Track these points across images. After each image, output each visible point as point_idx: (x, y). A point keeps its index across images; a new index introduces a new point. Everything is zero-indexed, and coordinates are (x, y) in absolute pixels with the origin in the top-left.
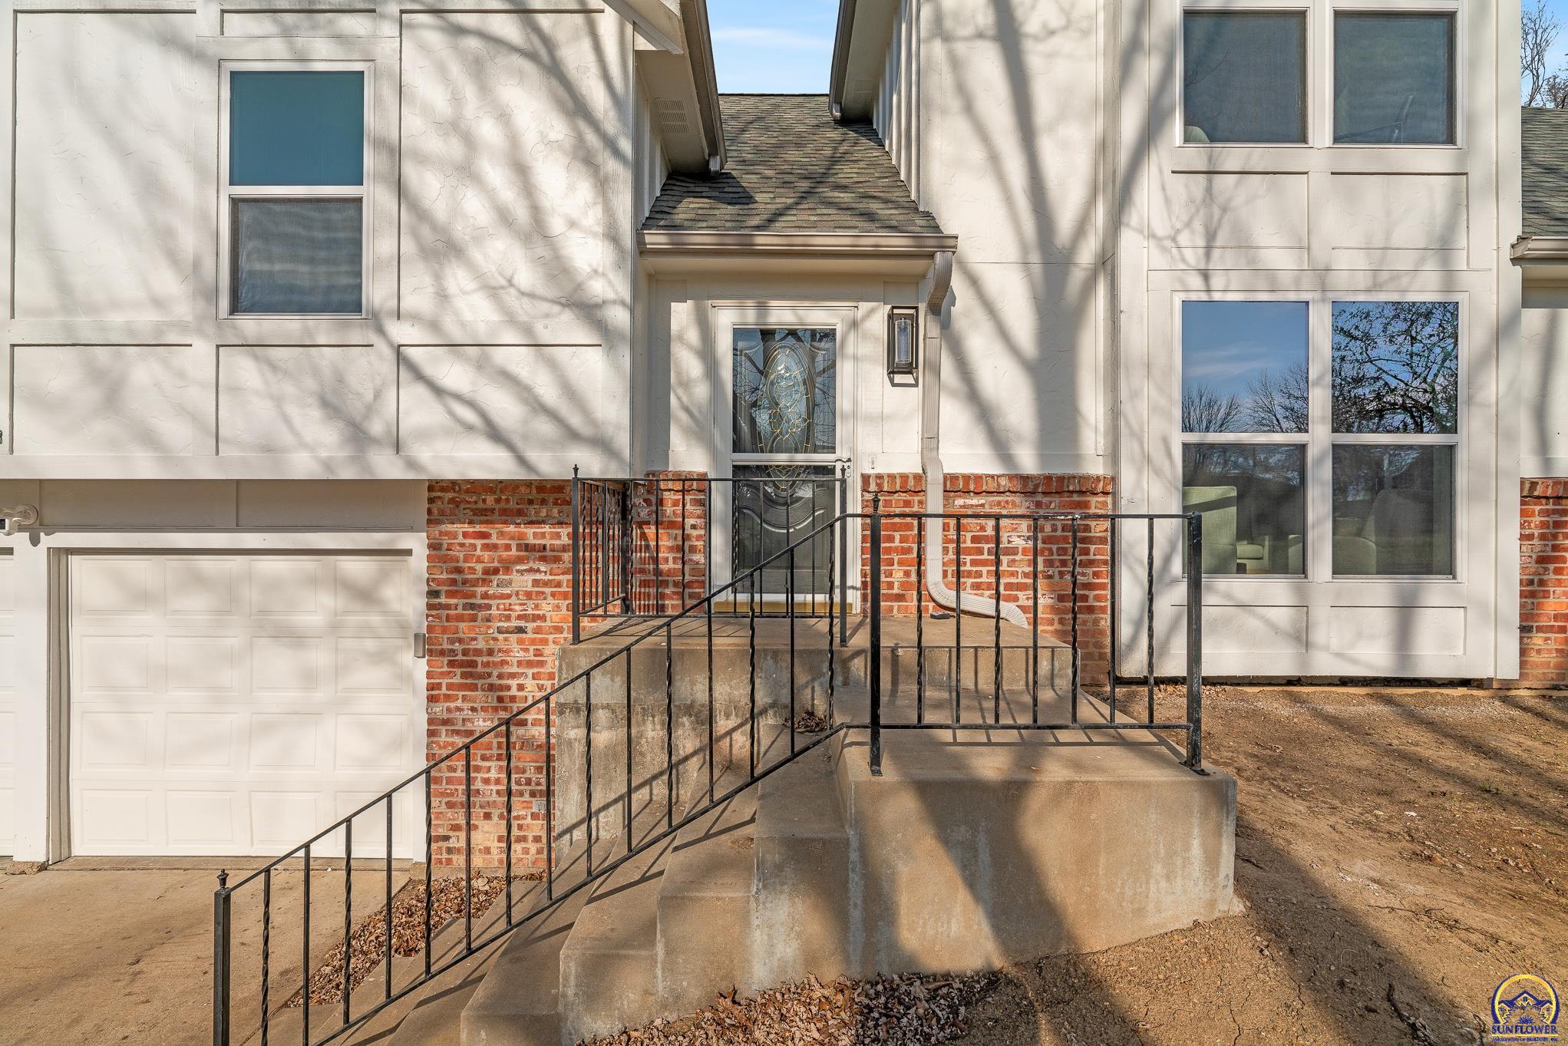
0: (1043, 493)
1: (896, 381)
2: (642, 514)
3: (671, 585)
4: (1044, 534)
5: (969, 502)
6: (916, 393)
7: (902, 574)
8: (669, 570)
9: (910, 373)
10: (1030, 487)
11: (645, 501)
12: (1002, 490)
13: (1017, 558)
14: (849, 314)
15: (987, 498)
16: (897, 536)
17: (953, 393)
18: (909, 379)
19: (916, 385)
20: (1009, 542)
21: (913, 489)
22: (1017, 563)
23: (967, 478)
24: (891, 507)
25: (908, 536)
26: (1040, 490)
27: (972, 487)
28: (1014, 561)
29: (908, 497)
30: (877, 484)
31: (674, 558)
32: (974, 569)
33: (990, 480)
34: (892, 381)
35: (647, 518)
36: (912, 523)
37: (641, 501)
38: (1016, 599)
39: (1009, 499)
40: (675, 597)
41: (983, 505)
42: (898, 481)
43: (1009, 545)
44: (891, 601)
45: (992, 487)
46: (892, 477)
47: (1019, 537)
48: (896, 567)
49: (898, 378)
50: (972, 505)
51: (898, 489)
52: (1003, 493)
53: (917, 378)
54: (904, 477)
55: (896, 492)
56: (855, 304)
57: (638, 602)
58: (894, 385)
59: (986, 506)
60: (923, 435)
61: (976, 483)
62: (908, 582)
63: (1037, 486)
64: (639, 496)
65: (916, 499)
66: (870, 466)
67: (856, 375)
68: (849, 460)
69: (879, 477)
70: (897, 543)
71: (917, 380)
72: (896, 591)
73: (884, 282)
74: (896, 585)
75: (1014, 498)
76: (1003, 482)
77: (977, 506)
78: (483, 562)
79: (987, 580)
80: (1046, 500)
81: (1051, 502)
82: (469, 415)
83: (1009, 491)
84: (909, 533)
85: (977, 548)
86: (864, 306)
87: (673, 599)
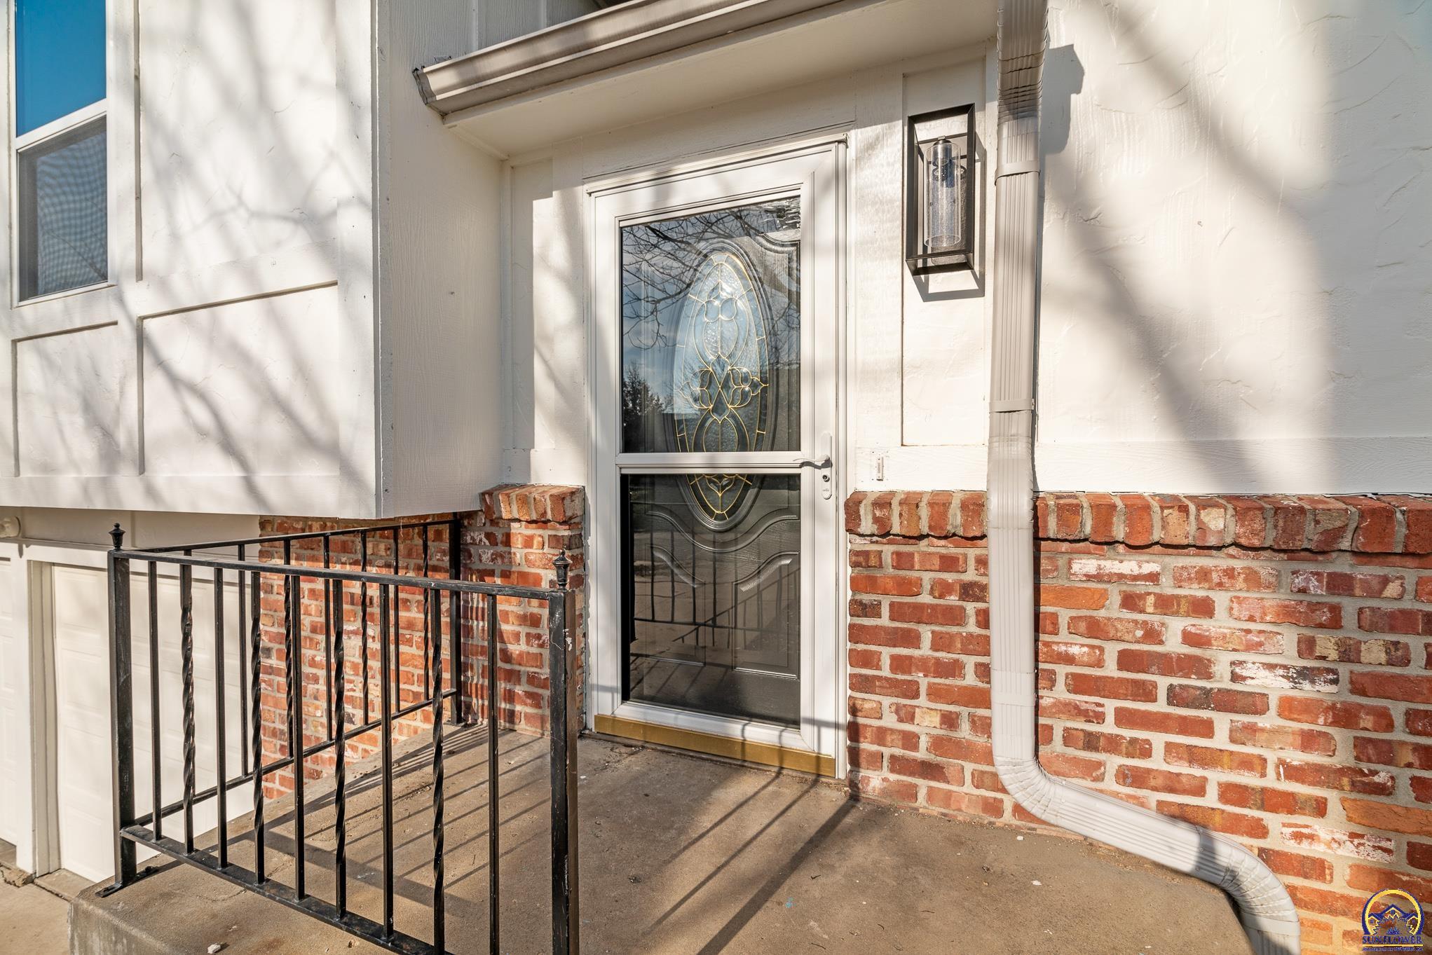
0: (1355, 553)
1: (933, 289)
2: (484, 558)
3: (524, 679)
4: (1357, 668)
5: (1112, 566)
6: (978, 311)
7: (936, 720)
8: (521, 655)
9: (966, 265)
10: (1310, 535)
11: (488, 536)
12: (1212, 541)
13: (1263, 722)
14: (827, 160)
15: (1167, 559)
16: (926, 633)
17: (1071, 301)
18: (962, 280)
19: (980, 292)
20: (1235, 678)
21: (960, 532)
22: (1261, 737)
23: (1104, 508)
24: (912, 568)
25: (951, 637)
26: (1345, 544)
27: (1119, 531)
28: (1252, 729)
29: (952, 550)
30: (876, 520)
31: (528, 635)
32: (1128, 733)
33: (1174, 515)
34: (923, 289)
35: (490, 565)
36: (963, 609)
37: (483, 536)
38: (1259, 830)
39: (1238, 564)
40: (529, 701)
41: (1153, 578)
42: (924, 512)
43: (1238, 687)
44: (912, 774)
45: (1182, 530)
46: (911, 502)
47: (1271, 667)
48: (923, 701)
49: (938, 282)
50: (1121, 577)
51: (925, 530)
52: (1219, 548)
53: (983, 275)
54: (940, 502)
55: (921, 537)
56: (841, 137)
57: (480, 702)
58: (927, 297)
59: (1163, 579)
60: (991, 404)
61: (1130, 522)
62: (950, 739)
63: (1334, 535)
64: (480, 529)
65: (972, 553)
66: (875, 475)
67: (841, 284)
68: (828, 464)
69: (883, 502)
70: (925, 650)
71: (981, 281)
72: (922, 754)
73: (904, 76)
74: (924, 742)
75: (1255, 565)
76: (1217, 522)
77: (1135, 578)
78: (310, 615)
79: (1165, 767)
80: (1366, 572)
81: (1385, 581)
82: (202, 415)
83: (1236, 544)
84: (954, 629)
85: (1135, 682)
86: (857, 137)
87: (526, 704)
